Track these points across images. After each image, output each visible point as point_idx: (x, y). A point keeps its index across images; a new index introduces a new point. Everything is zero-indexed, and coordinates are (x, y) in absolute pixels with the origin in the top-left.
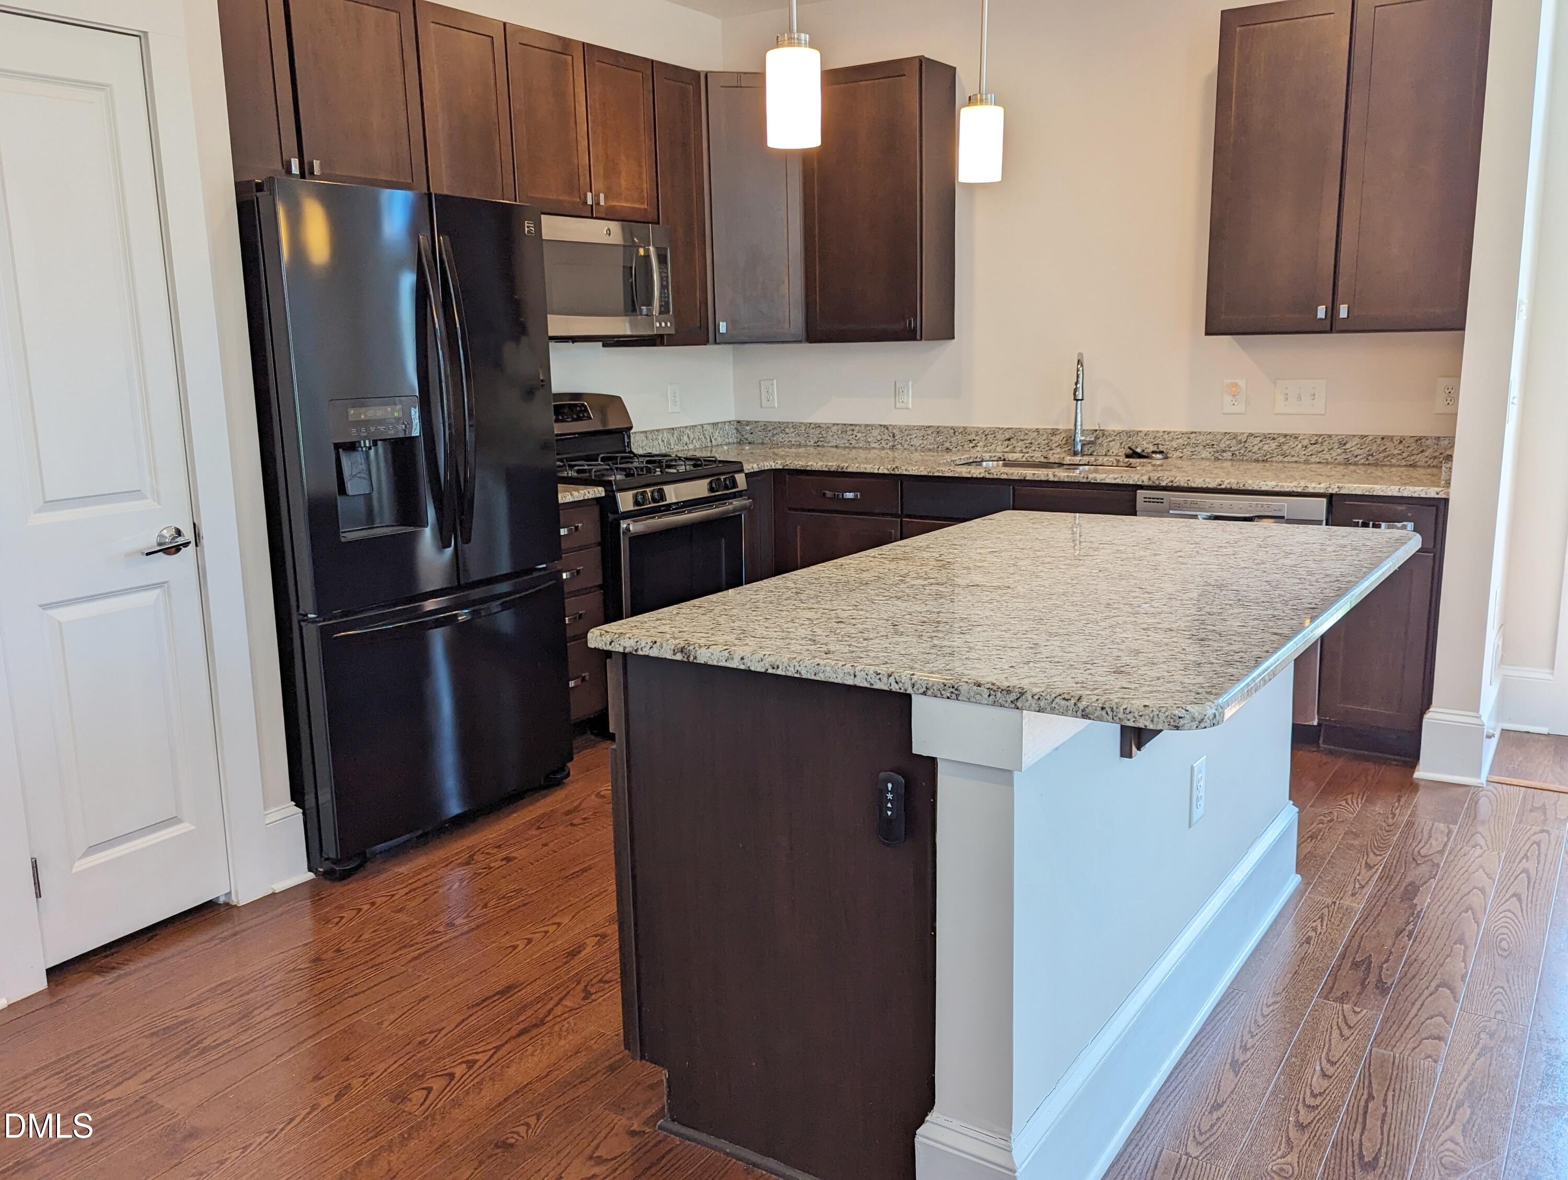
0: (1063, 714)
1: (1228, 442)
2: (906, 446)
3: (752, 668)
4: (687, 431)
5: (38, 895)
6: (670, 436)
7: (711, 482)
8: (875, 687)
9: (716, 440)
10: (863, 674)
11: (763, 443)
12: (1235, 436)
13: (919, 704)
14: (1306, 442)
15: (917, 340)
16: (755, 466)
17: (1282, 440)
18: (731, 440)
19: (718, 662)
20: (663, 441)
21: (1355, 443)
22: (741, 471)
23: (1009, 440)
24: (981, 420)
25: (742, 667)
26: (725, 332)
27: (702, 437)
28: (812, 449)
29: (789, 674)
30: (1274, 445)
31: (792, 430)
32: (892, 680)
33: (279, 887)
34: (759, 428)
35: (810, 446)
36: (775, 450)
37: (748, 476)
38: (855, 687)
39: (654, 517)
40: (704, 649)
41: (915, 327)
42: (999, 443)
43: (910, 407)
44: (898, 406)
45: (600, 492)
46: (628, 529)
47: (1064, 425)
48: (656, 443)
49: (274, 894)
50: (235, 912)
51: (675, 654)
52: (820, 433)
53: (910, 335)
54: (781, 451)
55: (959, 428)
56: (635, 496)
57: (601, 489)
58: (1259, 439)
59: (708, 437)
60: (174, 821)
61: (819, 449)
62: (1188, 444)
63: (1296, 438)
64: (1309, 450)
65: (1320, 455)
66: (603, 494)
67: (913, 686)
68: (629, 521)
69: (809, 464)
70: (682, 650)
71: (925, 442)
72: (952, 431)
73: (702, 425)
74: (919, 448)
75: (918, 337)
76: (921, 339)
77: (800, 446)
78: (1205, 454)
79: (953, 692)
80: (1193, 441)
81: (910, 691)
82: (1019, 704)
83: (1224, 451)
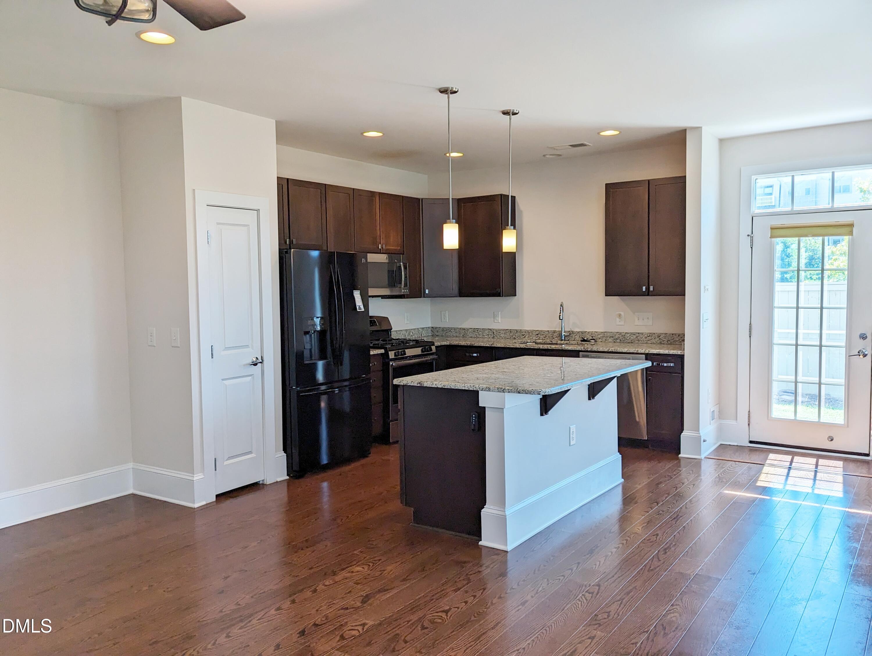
0: (514, 393)
1: (618, 336)
2: (498, 337)
3: (438, 387)
4: (412, 331)
5: (216, 470)
6: (406, 332)
7: (422, 349)
8: (470, 389)
9: (423, 334)
10: (467, 386)
11: (442, 336)
12: (621, 333)
13: (480, 393)
14: (646, 336)
15: (501, 297)
16: (439, 343)
17: (638, 335)
18: (429, 335)
19: (429, 385)
20: (403, 334)
21: (663, 336)
22: (434, 345)
23: (538, 335)
24: (528, 326)
25: (436, 387)
26: (428, 293)
27: (418, 333)
28: (461, 338)
29: (448, 388)
30: (635, 337)
31: (454, 330)
32: (474, 387)
33: (279, 480)
34: (441, 330)
35: (461, 337)
36: (447, 338)
37: (437, 347)
38: (465, 390)
39: (402, 361)
40: (425, 383)
41: (500, 292)
42: (534, 336)
43: (500, 322)
44: (495, 321)
45: (382, 351)
46: (392, 365)
47: (558, 329)
48: (400, 335)
49: (277, 482)
50: (265, 486)
51: (418, 384)
52: (465, 332)
53: (498, 295)
54: (449, 339)
55: (518, 330)
56: (395, 353)
57: (383, 350)
58: (629, 335)
59: (420, 333)
60: (250, 452)
61: (464, 338)
62: (604, 336)
63: (642, 334)
64: (647, 339)
65: (651, 341)
66: (384, 352)
67: (479, 388)
68: (393, 362)
69: (460, 343)
70: (420, 383)
71: (506, 335)
72: (516, 331)
73: (418, 328)
74: (503, 338)
75: (501, 295)
76: (502, 296)
77: (457, 337)
78: (610, 340)
79: (489, 390)
80: (606, 335)
81: (478, 390)
82: (504, 391)
83: (617, 339)
